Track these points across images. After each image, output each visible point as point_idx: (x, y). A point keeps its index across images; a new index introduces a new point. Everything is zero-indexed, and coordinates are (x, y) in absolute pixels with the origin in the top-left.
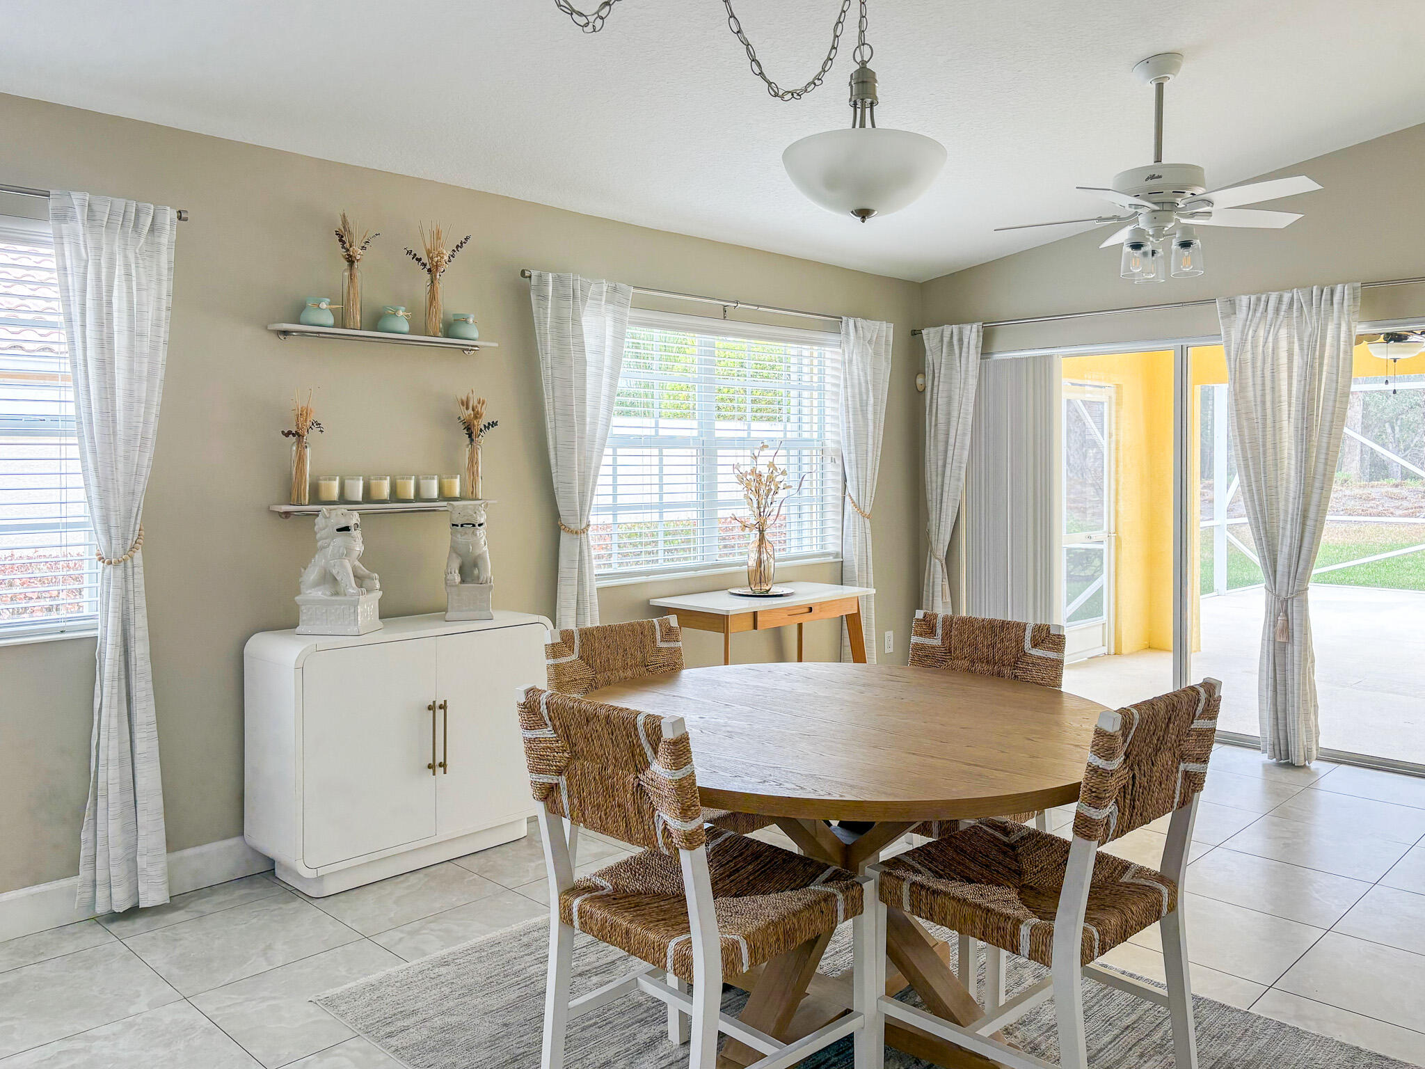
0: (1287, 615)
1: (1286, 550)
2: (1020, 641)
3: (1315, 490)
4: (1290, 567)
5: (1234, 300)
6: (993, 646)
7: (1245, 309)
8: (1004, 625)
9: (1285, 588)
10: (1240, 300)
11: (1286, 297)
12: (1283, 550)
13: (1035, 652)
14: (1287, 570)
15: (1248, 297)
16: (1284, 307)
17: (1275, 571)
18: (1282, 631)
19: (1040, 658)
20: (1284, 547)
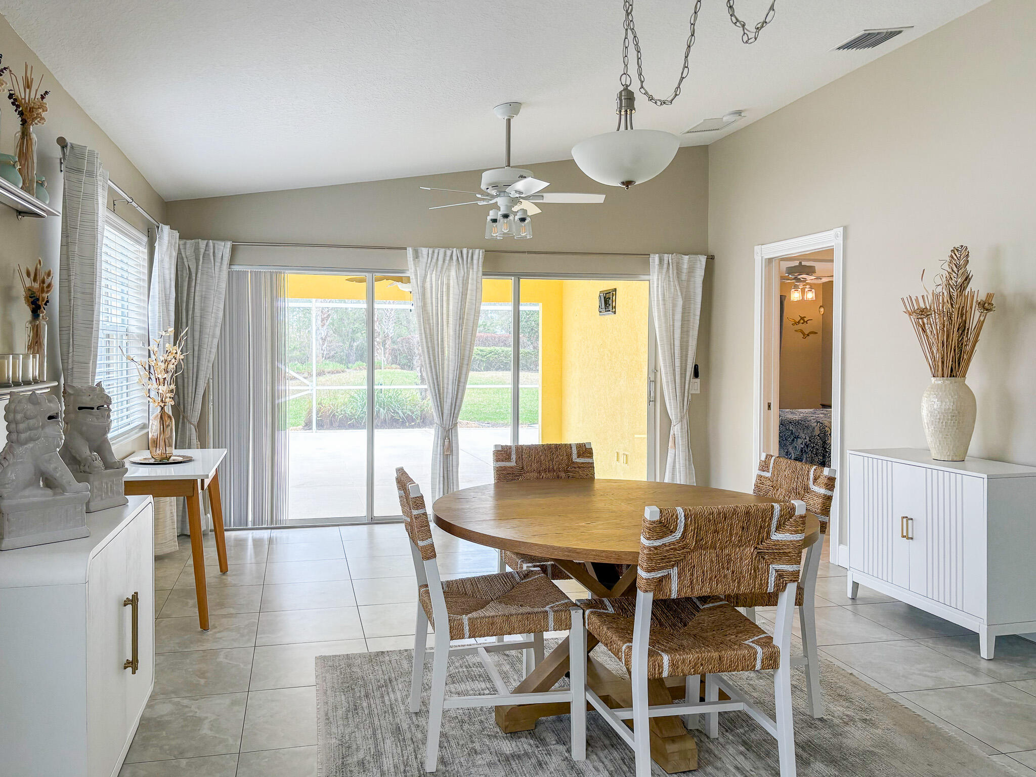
0: (449, 439)
1: (449, 401)
2: (570, 455)
3: (464, 366)
4: (451, 410)
5: (417, 250)
6: (552, 460)
7: (426, 256)
8: (557, 447)
9: (448, 423)
10: (421, 251)
11: (449, 253)
12: (448, 401)
13: (578, 460)
14: (450, 412)
15: (427, 249)
16: (448, 258)
17: (442, 414)
18: (448, 449)
19: (583, 463)
20: (448, 399)
